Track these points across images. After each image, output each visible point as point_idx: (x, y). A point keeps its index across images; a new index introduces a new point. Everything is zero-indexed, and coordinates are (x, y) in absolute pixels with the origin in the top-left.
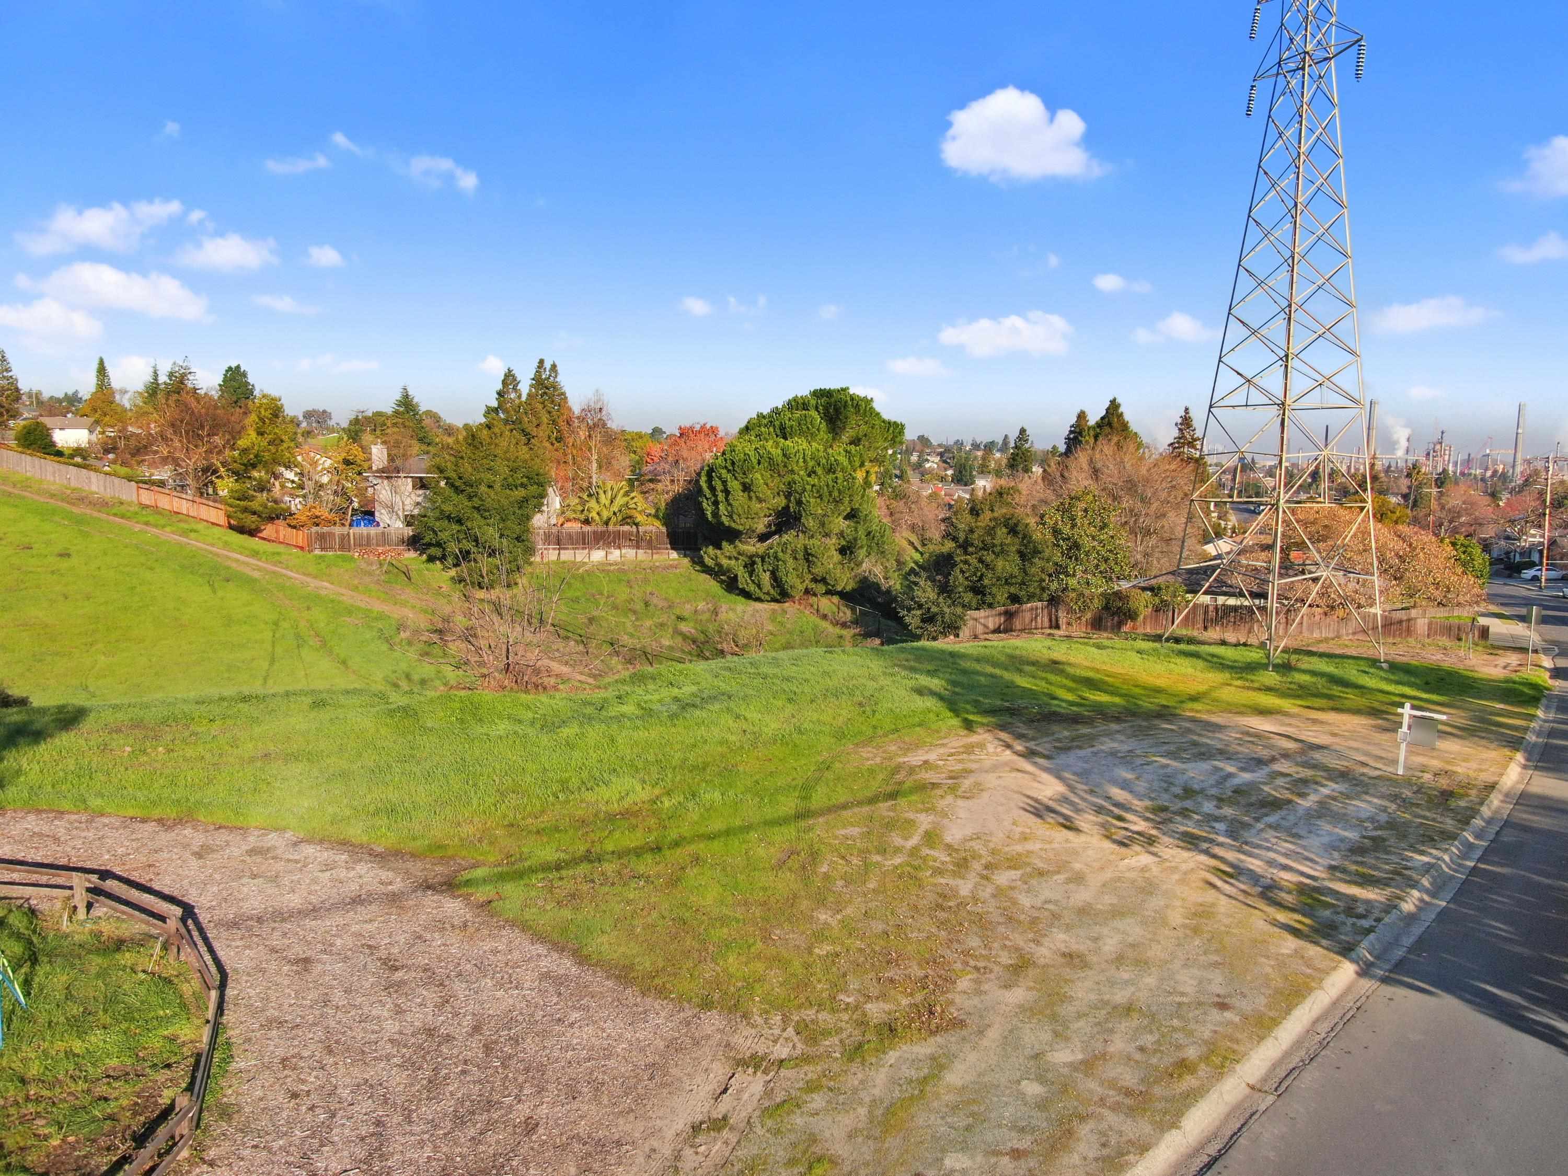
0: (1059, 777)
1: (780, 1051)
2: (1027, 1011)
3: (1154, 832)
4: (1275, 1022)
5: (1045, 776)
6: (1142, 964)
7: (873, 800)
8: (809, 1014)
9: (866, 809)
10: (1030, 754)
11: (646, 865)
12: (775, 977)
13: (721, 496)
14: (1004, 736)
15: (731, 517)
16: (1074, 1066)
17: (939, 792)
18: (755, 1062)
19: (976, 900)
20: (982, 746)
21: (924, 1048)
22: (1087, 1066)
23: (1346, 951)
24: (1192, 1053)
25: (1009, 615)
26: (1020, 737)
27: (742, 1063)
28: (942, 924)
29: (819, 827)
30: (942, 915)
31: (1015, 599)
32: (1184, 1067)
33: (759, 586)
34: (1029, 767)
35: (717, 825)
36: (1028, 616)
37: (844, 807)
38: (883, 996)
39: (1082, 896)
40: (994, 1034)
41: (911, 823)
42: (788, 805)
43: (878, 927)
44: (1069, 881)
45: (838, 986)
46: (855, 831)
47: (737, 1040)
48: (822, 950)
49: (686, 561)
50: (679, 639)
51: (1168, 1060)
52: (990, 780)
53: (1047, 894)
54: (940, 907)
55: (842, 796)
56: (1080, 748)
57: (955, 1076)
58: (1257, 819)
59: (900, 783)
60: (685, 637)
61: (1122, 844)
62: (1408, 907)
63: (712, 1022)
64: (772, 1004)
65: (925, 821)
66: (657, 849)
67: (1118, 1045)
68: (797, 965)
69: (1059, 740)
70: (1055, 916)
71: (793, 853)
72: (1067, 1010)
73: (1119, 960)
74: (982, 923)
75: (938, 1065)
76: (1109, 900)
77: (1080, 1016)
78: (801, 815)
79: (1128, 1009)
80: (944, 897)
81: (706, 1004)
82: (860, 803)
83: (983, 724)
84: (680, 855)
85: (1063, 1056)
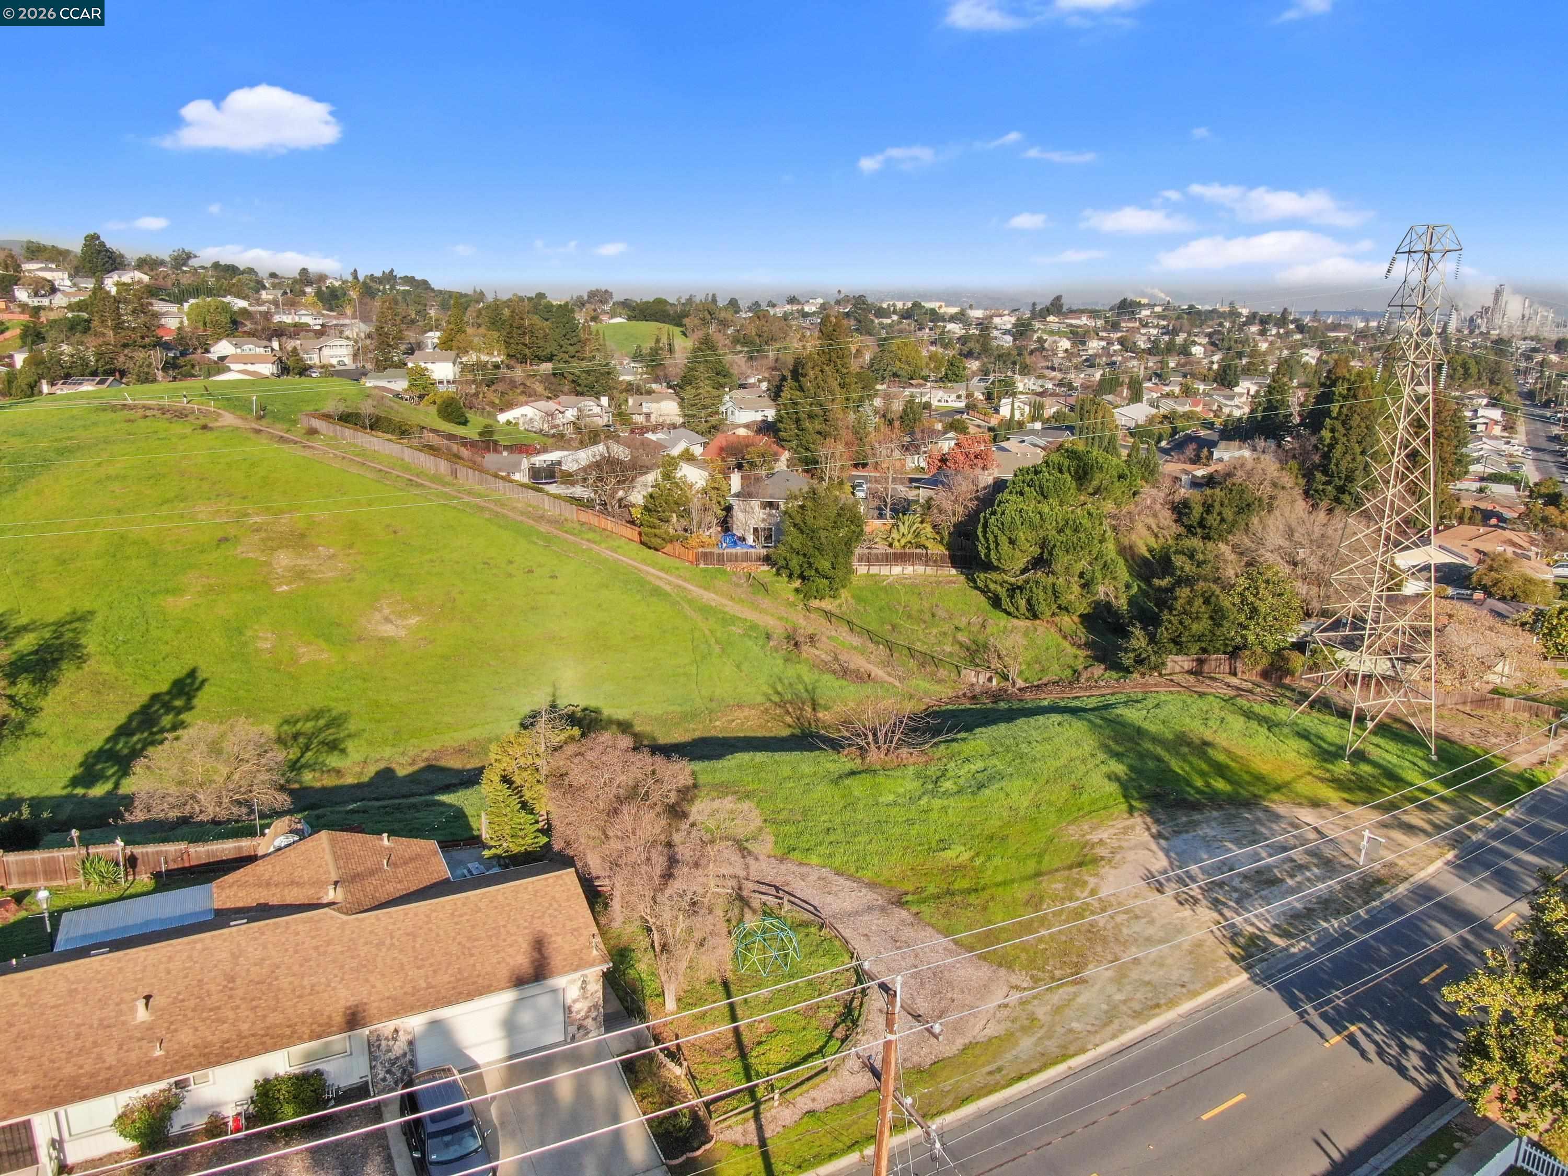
0: (1168, 856)
1: (1025, 985)
2: (1112, 980)
3: (1200, 897)
4: (1200, 994)
5: (1161, 855)
6: (1161, 965)
7: (1070, 867)
8: (1035, 972)
9: (1067, 873)
10: (1158, 836)
11: (972, 899)
12: (1024, 956)
13: (992, 546)
14: (1148, 820)
15: (999, 560)
16: (1121, 1001)
17: (1103, 863)
18: (1016, 987)
19: (1105, 929)
20: (1132, 828)
21: (1072, 989)
22: (1125, 1002)
23: (1248, 968)
24: (1162, 1002)
25: (1201, 662)
26: (1157, 821)
27: (1012, 987)
28: (1089, 939)
29: (1045, 882)
30: (1090, 935)
31: (1204, 650)
32: (1158, 1006)
33: (1017, 609)
34: (1154, 847)
35: (1000, 878)
36: (1213, 663)
37: (1057, 870)
38: (1061, 968)
39: (1151, 931)
40: (1097, 987)
41: (1086, 883)
42: (1031, 866)
43: (1064, 938)
44: (1148, 922)
45: (1046, 963)
46: (1060, 886)
47: (1011, 979)
48: (1042, 946)
49: (962, 578)
50: (957, 647)
51: (1153, 1003)
52: (1131, 856)
53: (1136, 929)
54: (1090, 931)
55: (1056, 864)
56: (1187, 832)
57: (1081, 1000)
58: (1256, 892)
59: (1085, 856)
60: (961, 645)
61: (1181, 903)
62: (1293, 950)
63: (1003, 972)
64: (1023, 967)
65: (1092, 881)
66: (976, 890)
67: (1139, 996)
68: (1031, 952)
69: (1177, 825)
70: (1136, 940)
71: (1032, 896)
72: (1125, 981)
73: (1153, 963)
74: (1104, 940)
75: (1076, 995)
76: (1162, 934)
77: (1130, 983)
78: (1038, 874)
79: (1148, 983)
80: (1091, 925)
81: (1000, 965)
82: (1064, 869)
83: (1140, 810)
84: (986, 895)
85: (1119, 997)
